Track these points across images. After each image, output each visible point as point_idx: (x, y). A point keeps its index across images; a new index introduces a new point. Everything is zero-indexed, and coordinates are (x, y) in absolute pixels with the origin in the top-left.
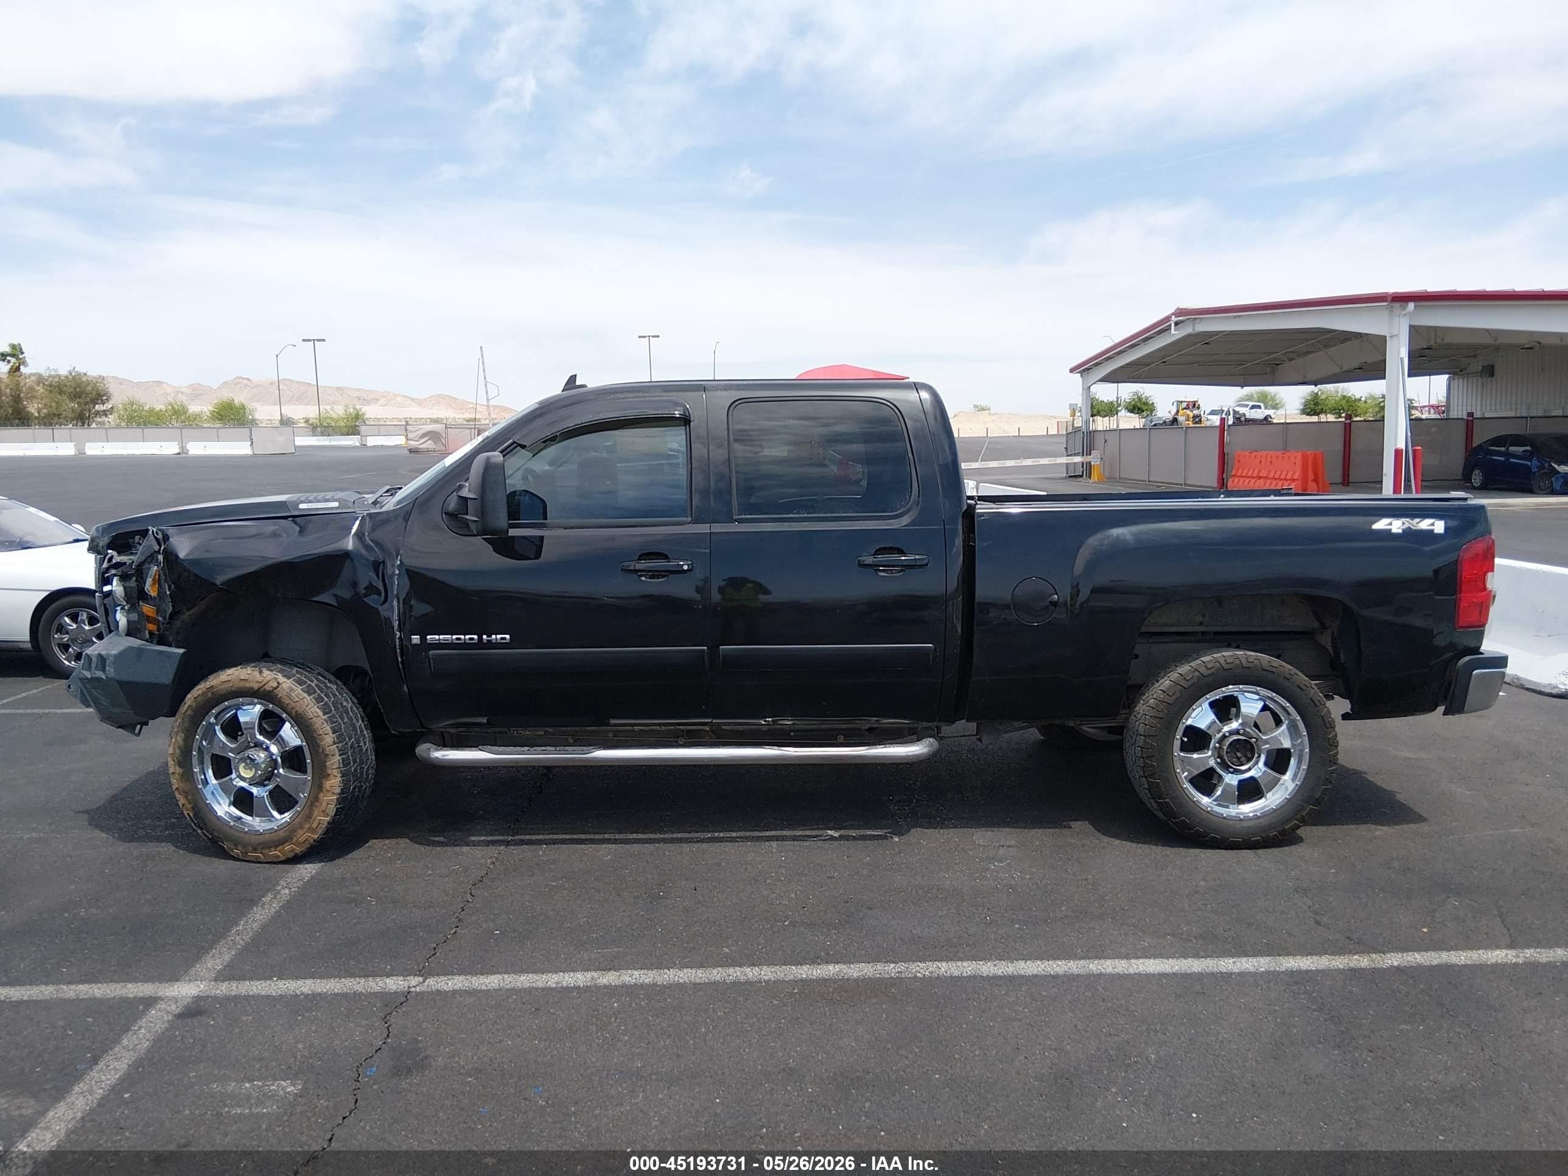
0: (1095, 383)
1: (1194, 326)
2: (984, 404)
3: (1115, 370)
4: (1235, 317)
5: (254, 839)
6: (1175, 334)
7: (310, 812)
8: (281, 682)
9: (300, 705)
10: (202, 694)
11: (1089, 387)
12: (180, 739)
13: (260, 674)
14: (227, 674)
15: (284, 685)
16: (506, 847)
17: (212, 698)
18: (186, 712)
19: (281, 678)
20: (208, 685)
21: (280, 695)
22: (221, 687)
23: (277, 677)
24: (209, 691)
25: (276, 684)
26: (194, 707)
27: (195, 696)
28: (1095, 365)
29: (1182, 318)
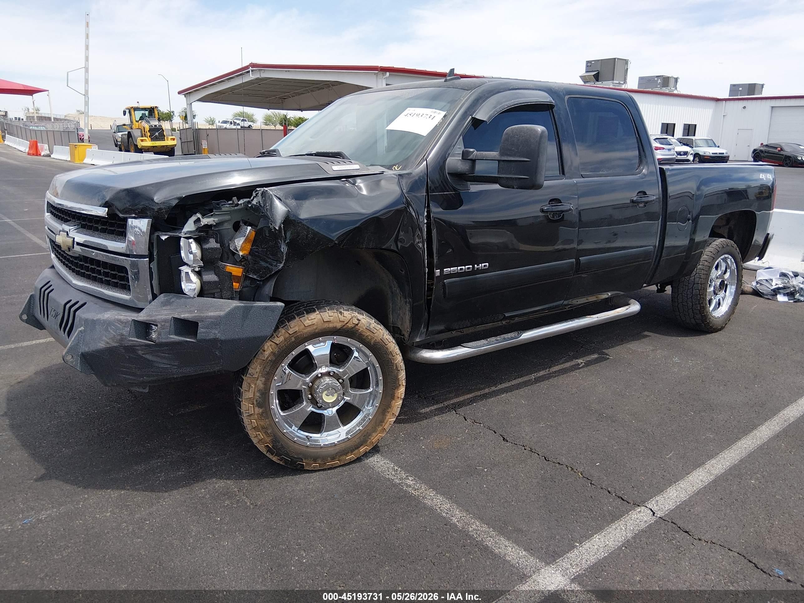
0: (195, 101)
1: (260, 74)
3: (209, 94)
4: (286, 71)
5: (332, 450)
6: (252, 77)
7: (383, 418)
8: (360, 319)
9: (378, 335)
10: (285, 340)
11: (191, 103)
12: (260, 383)
13: (341, 315)
14: (310, 319)
15: (363, 321)
16: (456, 411)
17: (294, 341)
18: (267, 358)
19: (358, 315)
20: (291, 331)
21: (361, 329)
22: (305, 331)
23: (355, 315)
24: (292, 337)
25: (356, 320)
26: (276, 352)
27: (277, 342)
28: (195, 91)
29: (254, 69)
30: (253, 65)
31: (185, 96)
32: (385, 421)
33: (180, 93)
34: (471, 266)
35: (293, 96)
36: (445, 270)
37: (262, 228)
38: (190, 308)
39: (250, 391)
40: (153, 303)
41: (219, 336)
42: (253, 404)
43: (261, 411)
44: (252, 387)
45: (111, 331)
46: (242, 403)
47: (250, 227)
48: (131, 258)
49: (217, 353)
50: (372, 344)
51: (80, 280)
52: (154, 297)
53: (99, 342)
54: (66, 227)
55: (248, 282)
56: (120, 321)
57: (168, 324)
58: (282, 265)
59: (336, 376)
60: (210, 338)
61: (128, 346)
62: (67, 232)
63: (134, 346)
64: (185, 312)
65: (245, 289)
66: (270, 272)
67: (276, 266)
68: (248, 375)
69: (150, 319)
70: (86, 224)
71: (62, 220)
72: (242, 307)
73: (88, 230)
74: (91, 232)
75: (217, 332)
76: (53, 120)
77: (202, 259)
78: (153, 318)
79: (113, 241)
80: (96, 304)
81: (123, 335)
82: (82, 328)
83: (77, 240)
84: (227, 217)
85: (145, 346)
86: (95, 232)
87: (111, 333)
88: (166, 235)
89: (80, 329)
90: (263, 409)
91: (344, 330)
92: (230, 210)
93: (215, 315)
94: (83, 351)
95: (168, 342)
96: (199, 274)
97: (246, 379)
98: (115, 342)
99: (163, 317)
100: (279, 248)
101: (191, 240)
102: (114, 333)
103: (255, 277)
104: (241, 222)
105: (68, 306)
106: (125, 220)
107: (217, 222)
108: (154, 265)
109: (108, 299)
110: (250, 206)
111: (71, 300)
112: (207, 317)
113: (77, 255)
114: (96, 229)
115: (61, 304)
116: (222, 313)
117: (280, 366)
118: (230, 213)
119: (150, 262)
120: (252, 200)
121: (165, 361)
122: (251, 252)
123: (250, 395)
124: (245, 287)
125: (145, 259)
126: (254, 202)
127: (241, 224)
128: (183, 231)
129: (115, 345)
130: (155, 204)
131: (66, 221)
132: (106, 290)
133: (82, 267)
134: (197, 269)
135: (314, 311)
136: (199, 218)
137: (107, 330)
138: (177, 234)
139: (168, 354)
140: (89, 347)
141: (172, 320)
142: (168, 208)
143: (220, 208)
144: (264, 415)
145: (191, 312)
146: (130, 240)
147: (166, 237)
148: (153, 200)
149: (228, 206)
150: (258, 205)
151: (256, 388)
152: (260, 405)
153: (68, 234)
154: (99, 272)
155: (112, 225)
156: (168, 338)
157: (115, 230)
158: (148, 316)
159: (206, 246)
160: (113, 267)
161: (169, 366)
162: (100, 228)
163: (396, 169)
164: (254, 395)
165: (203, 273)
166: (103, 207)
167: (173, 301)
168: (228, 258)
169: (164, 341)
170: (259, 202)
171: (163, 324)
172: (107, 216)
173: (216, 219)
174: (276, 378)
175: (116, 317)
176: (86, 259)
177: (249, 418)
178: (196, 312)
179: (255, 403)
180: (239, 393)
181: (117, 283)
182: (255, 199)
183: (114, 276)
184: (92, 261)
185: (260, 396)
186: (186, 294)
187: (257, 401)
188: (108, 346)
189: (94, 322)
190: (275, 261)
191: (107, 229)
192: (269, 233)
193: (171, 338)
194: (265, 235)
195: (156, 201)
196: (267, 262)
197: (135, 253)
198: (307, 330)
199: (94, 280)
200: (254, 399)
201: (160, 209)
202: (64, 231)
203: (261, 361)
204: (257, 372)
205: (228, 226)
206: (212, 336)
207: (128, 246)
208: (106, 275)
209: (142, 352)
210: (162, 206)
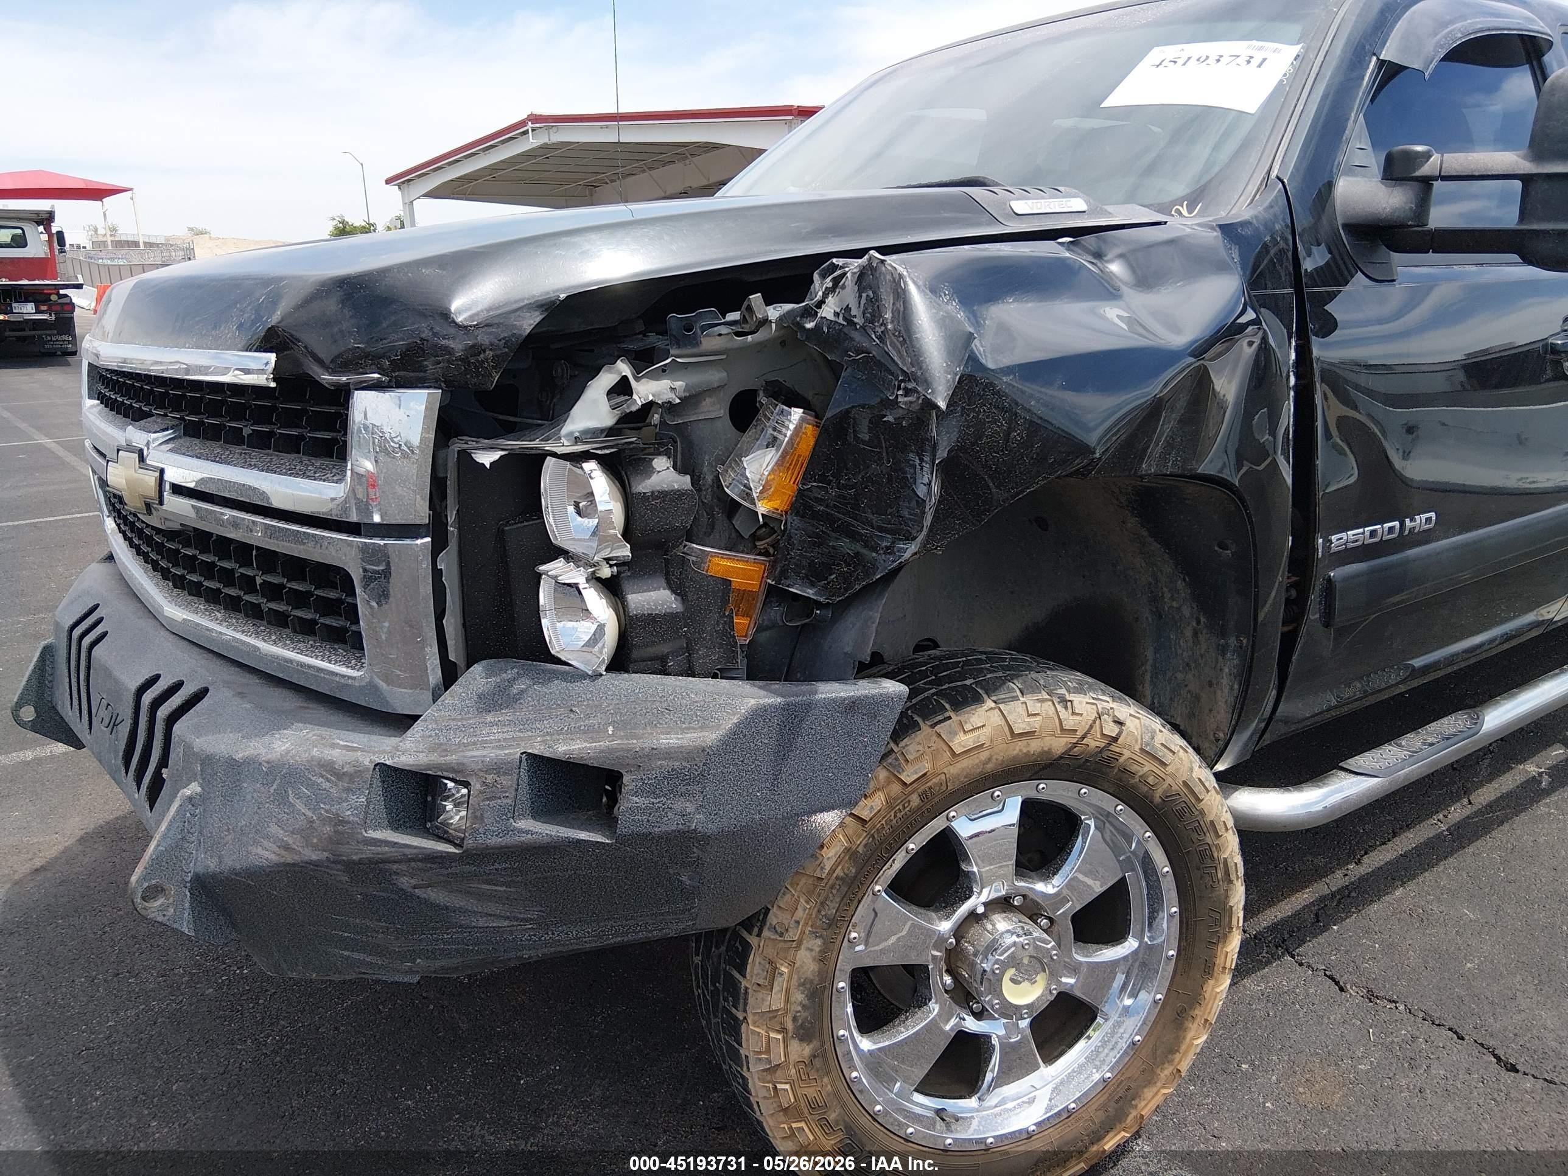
0: (419, 198)
1: (549, 136)
2: (200, 226)
3: (446, 182)
4: (602, 127)
6: (532, 142)
7: (1175, 1035)
8: (1122, 718)
9: (1178, 770)
10: (890, 803)
11: (412, 202)
12: (806, 959)
13: (1066, 708)
14: (968, 727)
15: (1132, 725)
16: (1293, 957)
17: (919, 808)
18: (831, 873)
19: (1114, 705)
20: (908, 776)
21: (1127, 754)
22: (954, 770)
23: (1108, 706)
24: (913, 792)
25: (1112, 724)
26: (860, 849)
27: (865, 814)
28: (419, 176)
29: (538, 125)
30: (535, 118)
31: (400, 188)
32: (1183, 1047)
33: (388, 181)
34: (1396, 524)
35: (613, 181)
36: (1334, 538)
37: (846, 414)
38: (587, 716)
39: (776, 988)
40: (447, 698)
41: (699, 821)
42: (783, 1030)
43: (807, 1050)
44: (781, 974)
45: (300, 806)
46: (744, 1027)
47: (801, 410)
48: (366, 536)
49: (684, 878)
50: (1157, 800)
51: (188, 606)
52: (450, 675)
53: (256, 843)
54: (136, 435)
55: (776, 613)
56: (330, 769)
57: (506, 781)
58: (912, 548)
59: (1032, 910)
60: (665, 828)
61: (360, 862)
62: (141, 453)
63: (384, 861)
64: (570, 732)
65: (765, 636)
66: (867, 574)
67: (889, 550)
68: (766, 933)
69: (442, 760)
70: (201, 423)
71: (126, 416)
72: (776, 708)
73: (208, 443)
74: (216, 447)
75: (690, 808)
76: (142, 246)
77: (627, 534)
78: (452, 758)
79: (297, 475)
80: (241, 695)
81: (343, 822)
82: (194, 788)
83: (173, 475)
84: (715, 377)
85: (420, 860)
86: (233, 448)
87: (299, 813)
88: (492, 448)
89: (187, 792)
90: (815, 1043)
91: (1075, 758)
92: (729, 345)
93: (685, 743)
94: (200, 869)
95: (506, 847)
96: (612, 588)
97: (761, 947)
98: (315, 847)
99: (491, 754)
100: (907, 484)
101: (590, 466)
102: (309, 814)
103: (810, 593)
104: (761, 393)
105: (148, 698)
106: (341, 397)
107: (683, 395)
108: (448, 561)
109: (281, 675)
110: (810, 325)
111: (157, 678)
112: (654, 753)
113: (176, 527)
114: (235, 438)
115: (127, 690)
116: (710, 737)
117: (870, 892)
118: (726, 358)
119: (437, 548)
120: (820, 304)
121: (493, 908)
122: (801, 504)
123: (776, 1001)
124: (767, 628)
125: (419, 542)
126: (828, 311)
127: (762, 399)
128: (564, 432)
129: (314, 857)
130: (453, 331)
131: (135, 416)
132: (275, 643)
133: (191, 564)
134: (606, 572)
135: (978, 700)
136: (624, 379)
137: (281, 798)
138: (536, 443)
139: (503, 884)
140: (220, 858)
141: (524, 763)
142: (506, 345)
143: (694, 342)
144: (818, 1062)
145: (590, 732)
146: (362, 471)
147: (496, 456)
148: (446, 316)
149: (724, 330)
150: (841, 320)
151: (795, 977)
152: (804, 1034)
153: (142, 458)
154: (248, 584)
155: (292, 419)
156: (509, 830)
157: (302, 437)
158: (432, 749)
159: (645, 486)
160: (297, 567)
161: (506, 923)
162: (246, 432)
163: (1184, 212)
164: (787, 1001)
165: (627, 586)
166: (259, 350)
167: (522, 691)
168: (712, 526)
169: (494, 841)
170: (848, 309)
171: (490, 778)
172: (273, 385)
173: (679, 384)
174: (854, 935)
175: (315, 752)
176: (201, 538)
177: (769, 1078)
178: (610, 730)
179: (790, 1026)
180: (735, 994)
181: (314, 622)
182: (830, 300)
183: (300, 600)
184: (224, 546)
185: (806, 1002)
186: (559, 661)
187: (795, 1019)
188: (289, 858)
189: (235, 769)
190: (887, 531)
191: (271, 434)
192: (870, 430)
193: (520, 831)
194: (856, 438)
195: (459, 319)
196: (854, 536)
197: (377, 519)
198: (959, 766)
199: (232, 606)
200: (785, 1016)
201: (476, 350)
202: (129, 448)
203: (810, 881)
204: (798, 922)
205: (716, 409)
206: (671, 824)
207: (353, 490)
208: (274, 592)
209: (413, 882)
210: (483, 338)
